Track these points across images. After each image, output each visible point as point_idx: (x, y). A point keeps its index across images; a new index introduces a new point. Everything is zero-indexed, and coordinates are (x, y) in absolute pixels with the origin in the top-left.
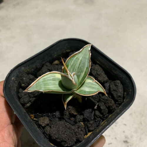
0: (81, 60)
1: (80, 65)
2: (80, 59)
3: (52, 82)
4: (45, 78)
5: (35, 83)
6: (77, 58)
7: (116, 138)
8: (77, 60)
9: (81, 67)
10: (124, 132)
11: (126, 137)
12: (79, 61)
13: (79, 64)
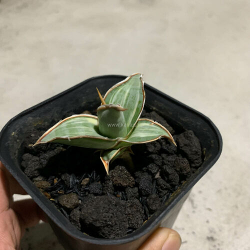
0: (129, 94)
1: (128, 101)
2: (128, 91)
3: (83, 127)
4: (70, 123)
5: (55, 130)
6: (122, 90)
7: (194, 233)
8: (122, 94)
9: (129, 104)
10: (208, 222)
11: (211, 231)
12: (126, 95)
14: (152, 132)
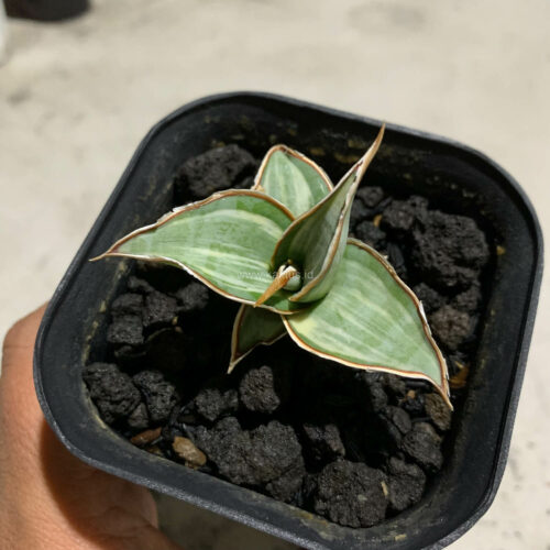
14: (287, 177)
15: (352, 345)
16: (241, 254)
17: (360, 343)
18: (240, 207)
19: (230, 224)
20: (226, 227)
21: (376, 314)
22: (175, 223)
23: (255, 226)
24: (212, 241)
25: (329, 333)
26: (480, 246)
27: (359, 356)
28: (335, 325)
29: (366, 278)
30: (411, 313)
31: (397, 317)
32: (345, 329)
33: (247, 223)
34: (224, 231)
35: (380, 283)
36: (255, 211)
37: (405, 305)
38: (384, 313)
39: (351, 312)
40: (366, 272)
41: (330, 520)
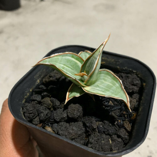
0: (64, 65)
6: (62, 68)
13: (69, 67)
15: (101, 91)
16: (72, 69)
17: (103, 90)
18: (73, 57)
19: (69, 61)
20: (68, 61)
21: (108, 84)
22: (55, 57)
23: (76, 63)
24: (64, 63)
25: (94, 89)
26: (138, 81)
27: (103, 93)
28: (96, 87)
29: (105, 77)
30: (118, 84)
31: (114, 84)
32: (99, 88)
33: (74, 61)
34: (68, 62)
35: (110, 77)
36: (77, 59)
37: (117, 82)
38: (111, 84)
39: (101, 85)
40: (105, 75)
41: (93, 148)
